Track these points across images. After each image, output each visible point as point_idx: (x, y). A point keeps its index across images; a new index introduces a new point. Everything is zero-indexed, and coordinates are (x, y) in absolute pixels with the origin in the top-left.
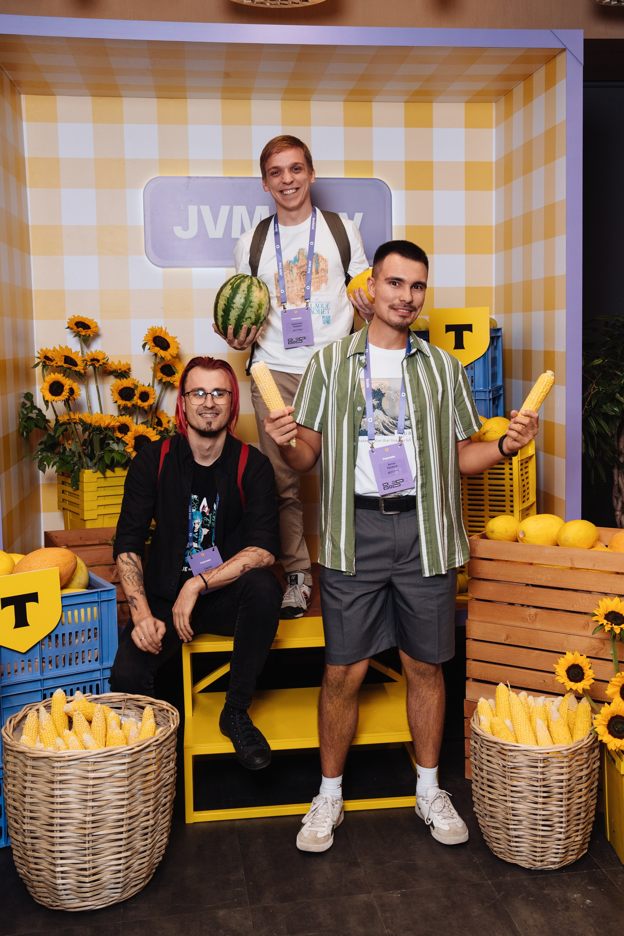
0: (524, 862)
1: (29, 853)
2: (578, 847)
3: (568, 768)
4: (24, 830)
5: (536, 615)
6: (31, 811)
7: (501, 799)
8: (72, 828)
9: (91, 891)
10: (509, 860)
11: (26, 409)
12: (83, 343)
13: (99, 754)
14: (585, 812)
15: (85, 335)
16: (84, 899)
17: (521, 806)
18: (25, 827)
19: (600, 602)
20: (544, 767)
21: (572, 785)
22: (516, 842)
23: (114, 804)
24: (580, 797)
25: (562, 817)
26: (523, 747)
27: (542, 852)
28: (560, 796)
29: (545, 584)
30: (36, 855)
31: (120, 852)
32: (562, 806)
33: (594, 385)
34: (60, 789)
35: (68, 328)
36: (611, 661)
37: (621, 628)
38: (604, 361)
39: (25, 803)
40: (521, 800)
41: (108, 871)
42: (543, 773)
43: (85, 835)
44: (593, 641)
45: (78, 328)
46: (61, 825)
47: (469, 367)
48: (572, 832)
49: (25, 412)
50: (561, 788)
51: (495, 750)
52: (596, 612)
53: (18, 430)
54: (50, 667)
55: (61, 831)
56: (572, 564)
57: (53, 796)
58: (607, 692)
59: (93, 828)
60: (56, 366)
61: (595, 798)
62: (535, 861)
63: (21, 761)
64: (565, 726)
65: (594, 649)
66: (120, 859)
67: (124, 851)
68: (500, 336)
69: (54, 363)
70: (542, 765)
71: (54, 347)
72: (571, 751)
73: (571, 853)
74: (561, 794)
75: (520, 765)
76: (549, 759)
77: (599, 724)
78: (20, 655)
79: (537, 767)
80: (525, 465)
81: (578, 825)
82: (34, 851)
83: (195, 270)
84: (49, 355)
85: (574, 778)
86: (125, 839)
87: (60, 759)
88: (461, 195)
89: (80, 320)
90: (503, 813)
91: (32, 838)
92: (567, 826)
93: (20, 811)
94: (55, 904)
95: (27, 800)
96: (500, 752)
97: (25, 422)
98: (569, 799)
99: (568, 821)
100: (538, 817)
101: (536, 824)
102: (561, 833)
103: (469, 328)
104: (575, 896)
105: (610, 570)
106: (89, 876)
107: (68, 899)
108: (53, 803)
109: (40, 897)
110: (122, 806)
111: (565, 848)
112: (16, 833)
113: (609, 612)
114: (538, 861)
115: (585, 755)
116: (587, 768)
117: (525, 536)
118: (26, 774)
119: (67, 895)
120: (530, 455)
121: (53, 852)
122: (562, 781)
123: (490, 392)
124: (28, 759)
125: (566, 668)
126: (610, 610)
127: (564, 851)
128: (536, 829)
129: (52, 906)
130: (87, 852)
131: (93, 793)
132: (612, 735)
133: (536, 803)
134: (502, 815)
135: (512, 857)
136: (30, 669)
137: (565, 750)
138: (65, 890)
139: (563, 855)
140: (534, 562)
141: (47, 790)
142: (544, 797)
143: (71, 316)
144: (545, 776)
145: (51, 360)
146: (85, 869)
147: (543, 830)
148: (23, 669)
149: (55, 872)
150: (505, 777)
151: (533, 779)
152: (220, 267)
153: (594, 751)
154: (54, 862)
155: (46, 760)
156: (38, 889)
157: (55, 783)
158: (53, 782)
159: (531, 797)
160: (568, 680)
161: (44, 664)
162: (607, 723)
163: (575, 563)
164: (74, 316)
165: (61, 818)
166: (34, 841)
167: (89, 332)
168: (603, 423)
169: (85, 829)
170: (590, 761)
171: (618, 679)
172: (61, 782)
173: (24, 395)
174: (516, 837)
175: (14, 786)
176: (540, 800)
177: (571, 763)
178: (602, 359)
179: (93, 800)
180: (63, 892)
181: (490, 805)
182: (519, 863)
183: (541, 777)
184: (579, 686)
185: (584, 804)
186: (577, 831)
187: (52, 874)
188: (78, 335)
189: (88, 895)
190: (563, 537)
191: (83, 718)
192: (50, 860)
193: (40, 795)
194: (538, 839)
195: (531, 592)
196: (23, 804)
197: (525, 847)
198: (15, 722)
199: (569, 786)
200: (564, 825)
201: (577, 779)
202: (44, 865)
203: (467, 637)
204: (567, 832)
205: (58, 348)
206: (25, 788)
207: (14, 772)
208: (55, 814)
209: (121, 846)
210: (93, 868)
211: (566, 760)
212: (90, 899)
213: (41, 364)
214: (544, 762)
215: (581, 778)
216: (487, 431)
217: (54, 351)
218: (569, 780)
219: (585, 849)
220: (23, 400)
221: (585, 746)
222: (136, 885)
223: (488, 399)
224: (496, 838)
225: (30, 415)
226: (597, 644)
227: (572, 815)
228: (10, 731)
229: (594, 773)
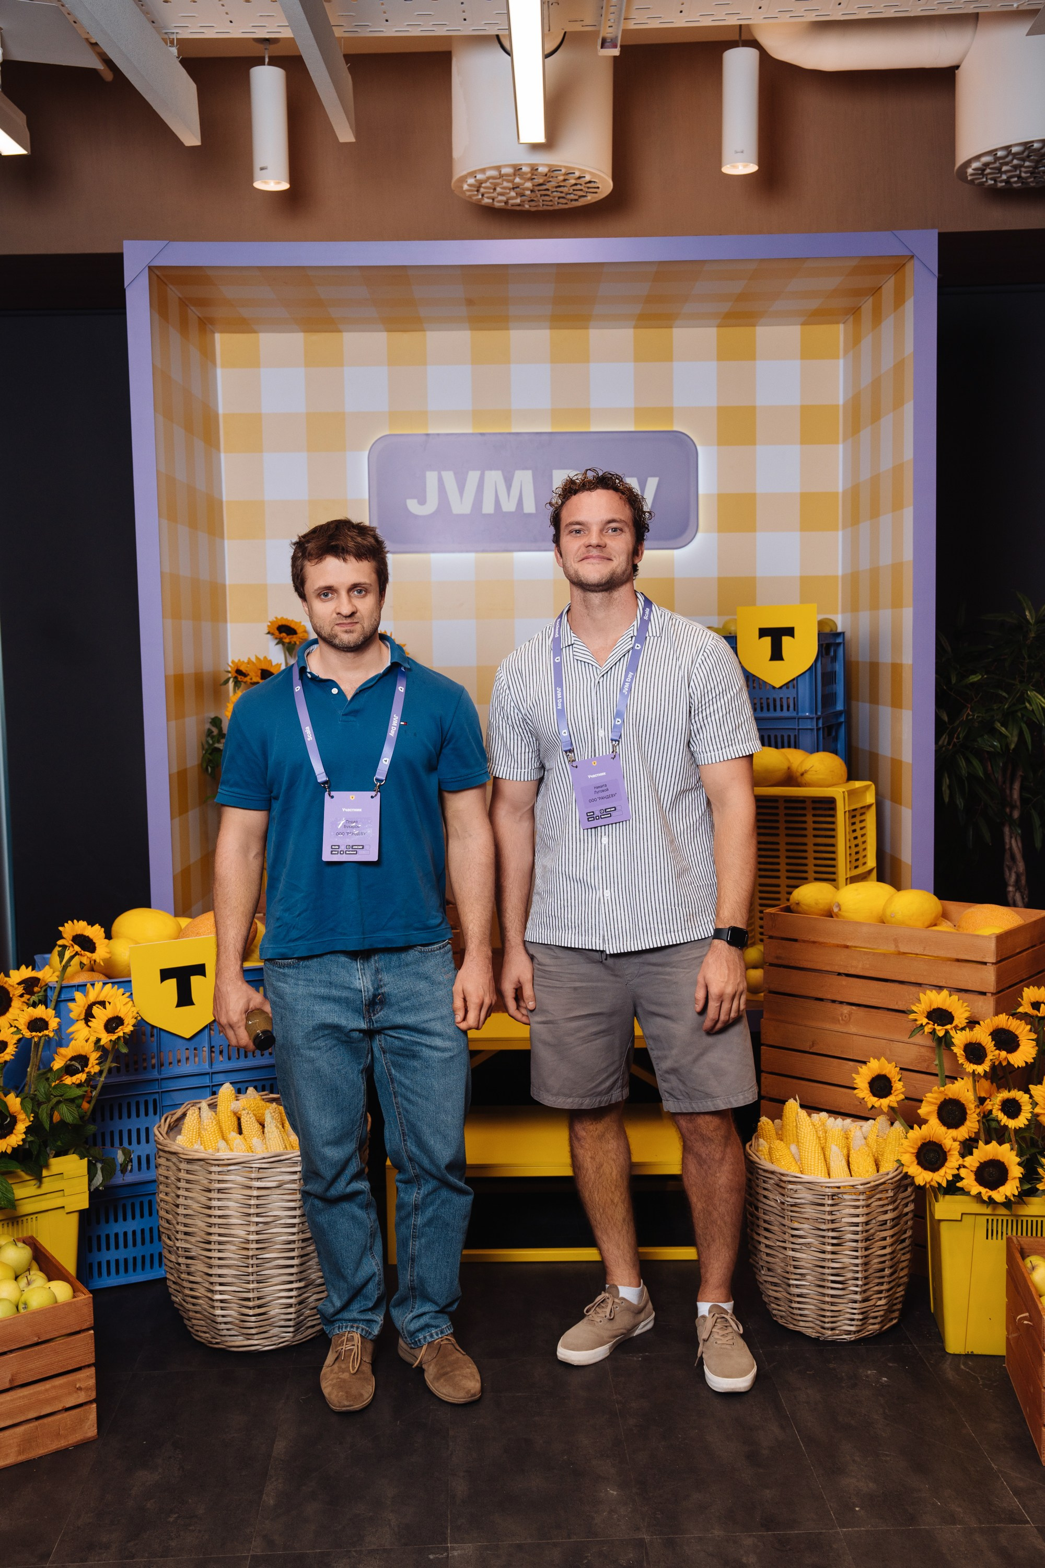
0: (810, 1330)
1: (183, 1276)
2: (881, 1313)
3: (865, 1208)
4: (178, 1248)
5: (850, 1014)
6: (186, 1225)
7: (779, 1246)
8: (234, 1248)
9: (256, 1327)
10: (791, 1327)
11: (212, 737)
12: (287, 653)
13: (264, 1158)
14: (891, 1267)
15: (290, 643)
16: (248, 1336)
17: (804, 1256)
18: (178, 1244)
19: (921, 995)
20: (832, 1205)
21: (872, 1231)
22: (799, 1302)
23: (282, 1221)
24: (884, 1248)
25: (857, 1272)
26: (806, 1178)
27: (832, 1317)
28: (854, 1244)
29: (861, 974)
30: (192, 1278)
31: (291, 1282)
32: (857, 1257)
33: (969, 711)
34: (219, 1199)
35: (269, 633)
36: (936, 1075)
37: (946, 1030)
38: (983, 676)
39: (178, 1214)
40: (804, 1248)
41: (277, 1304)
42: (831, 1213)
43: (247, 1257)
44: (923, 1050)
45: (280, 632)
46: (220, 1243)
47: (791, 685)
48: (872, 1293)
49: (211, 742)
50: (856, 1233)
51: (772, 1182)
52: (914, 1008)
53: (201, 765)
54: (221, 1059)
55: (219, 1251)
56: (897, 946)
57: (210, 1208)
58: (919, 1111)
59: (257, 1249)
60: (251, 683)
61: (908, 1252)
62: (823, 1328)
63: (174, 1164)
64: (868, 1156)
65: (925, 1061)
66: (291, 1290)
67: (296, 1281)
68: (839, 644)
69: (247, 679)
70: (830, 1202)
71: (249, 658)
72: (869, 1185)
73: (871, 1321)
74: (856, 1241)
75: (803, 1201)
76: (840, 1196)
77: (904, 1151)
78: (184, 1041)
79: (823, 1205)
80: (858, 818)
81: (882, 1284)
82: (189, 1274)
83: (434, 556)
84: (243, 668)
85: (874, 1221)
86: (297, 1265)
87: (218, 1162)
88: (794, 451)
89: (284, 623)
90: (782, 1265)
91: (187, 1258)
92: (865, 1285)
93: (173, 1225)
94: (214, 1341)
95: (181, 1210)
96: (778, 1185)
97: (210, 754)
98: (866, 1249)
99: (866, 1278)
100: (827, 1271)
101: (824, 1280)
102: (856, 1293)
103: (790, 632)
104: (869, 1372)
105: (944, 956)
106: (254, 1308)
107: (230, 1336)
108: (210, 1216)
109: (197, 1331)
110: (293, 1225)
111: (862, 1313)
112: (170, 1252)
113: (934, 1009)
114: (828, 1329)
115: (890, 1194)
116: (894, 1210)
117: (840, 910)
118: (179, 1180)
119: (228, 1330)
120: (868, 804)
121: (211, 1275)
122: (857, 1225)
123: (818, 719)
124: (181, 1162)
125: (869, 1079)
126: (935, 1007)
127: (860, 1317)
128: (823, 1287)
129: (211, 1343)
130: (251, 1278)
131: (258, 1206)
132: (922, 1167)
133: (824, 1252)
134: (781, 1267)
135: (795, 1322)
136: (197, 1059)
137: (862, 1185)
138: (226, 1323)
139: (860, 1323)
140: (849, 944)
141: (203, 1200)
142: (833, 1245)
143: (272, 618)
144: (833, 1217)
145: (245, 675)
146: (248, 1299)
147: (832, 1288)
148: (187, 1059)
149: (213, 1300)
150: (784, 1218)
151: (820, 1220)
152: (467, 551)
153: (906, 1190)
154: (211, 1288)
155: (202, 1163)
156: (195, 1322)
157: (213, 1192)
158: (210, 1191)
159: (816, 1243)
160: (870, 1094)
161: (213, 1054)
162: (916, 1151)
163: (900, 945)
164: (276, 618)
165: (220, 1235)
166: (189, 1261)
167: (294, 639)
168: (976, 762)
169: (248, 1249)
170: (899, 1201)
171: (935, 1095)
172: (219, 1191)
173: (210, 720)
174: (799, 1296)
175: (167, 1194)
176: (829, 1248)
177: (870, 1202)
178: (981, 674)
179: (258, 1215)
180: (223, 1326)
181: (768, 1254)
182: (804, 1330)
183: (829, 1217)
184: (885, 1102)
185: (888, 1257)
186: (880, 1292)
187: (210, 1302)
188: (280, 642)
189: (253, 1331)
190: (888, 913)
191: (253, 1119)
192: (207, 1285)
193: (195, 1206)
194: (827, 1299)
195: (844, 983)
196: (176, 1216)
197: (810, 1309)
198: (172, 1120)
199: (867, 1231)
200: (860, 1283)
201: (878, 1224)
202: (200, 1292)
203: (762, 1042)
204: (865, 1291)
205: (254, 659)
206: (178, 1196)
207: (167, 1178)
208: (212, 1230)
209: (292, 1274)
210: (259, 1298)
211: (861, 1197)
212: (256, 1337)
213: (231, 680)
214: (833, 1199)
215: (885, 1223)
216: (806, 772)
217: (248, 663)
218: (867, 1223)
219: (895, 1318)
220: (208, 726)
221: (890, 1181)
222: (313, 1326)
223: (815, 727)
224: (776, 1298)
225: (217, 745)
226: (928, 1054)
227: (871, 1271)
228: (164, 1129)
229: (905, 1219)
